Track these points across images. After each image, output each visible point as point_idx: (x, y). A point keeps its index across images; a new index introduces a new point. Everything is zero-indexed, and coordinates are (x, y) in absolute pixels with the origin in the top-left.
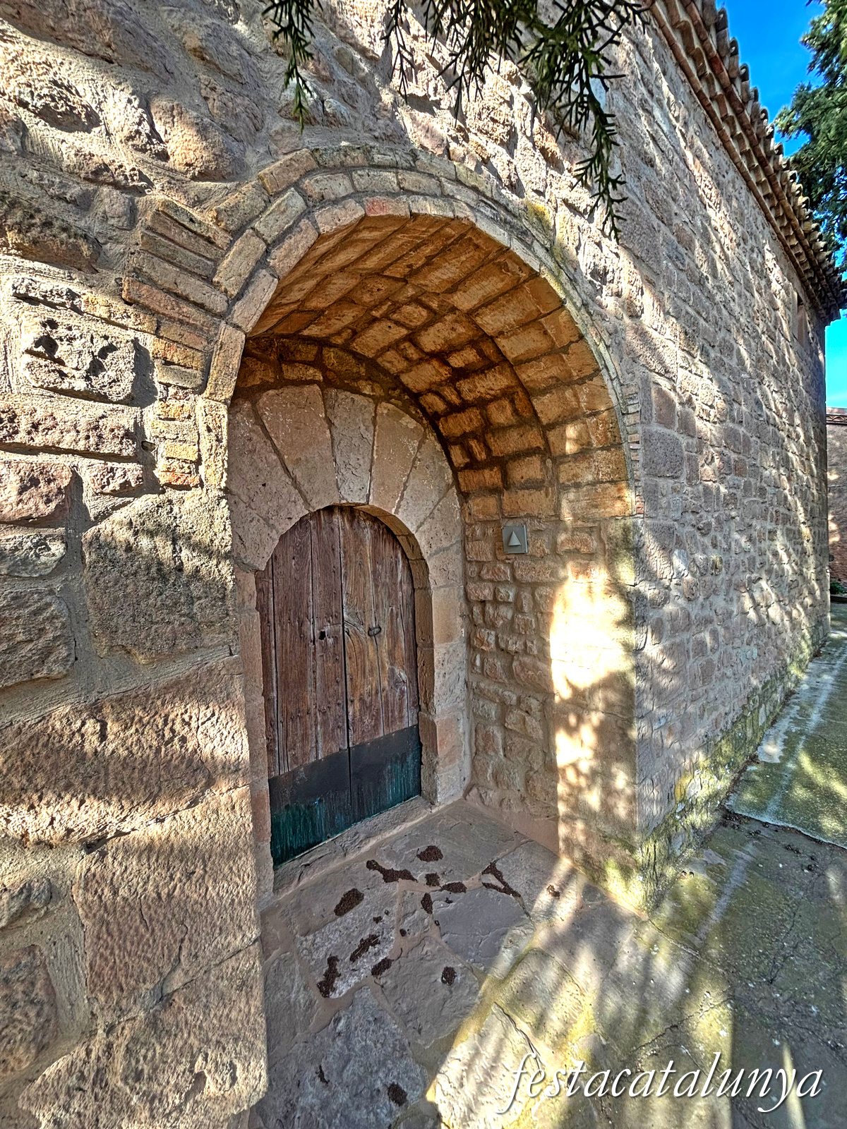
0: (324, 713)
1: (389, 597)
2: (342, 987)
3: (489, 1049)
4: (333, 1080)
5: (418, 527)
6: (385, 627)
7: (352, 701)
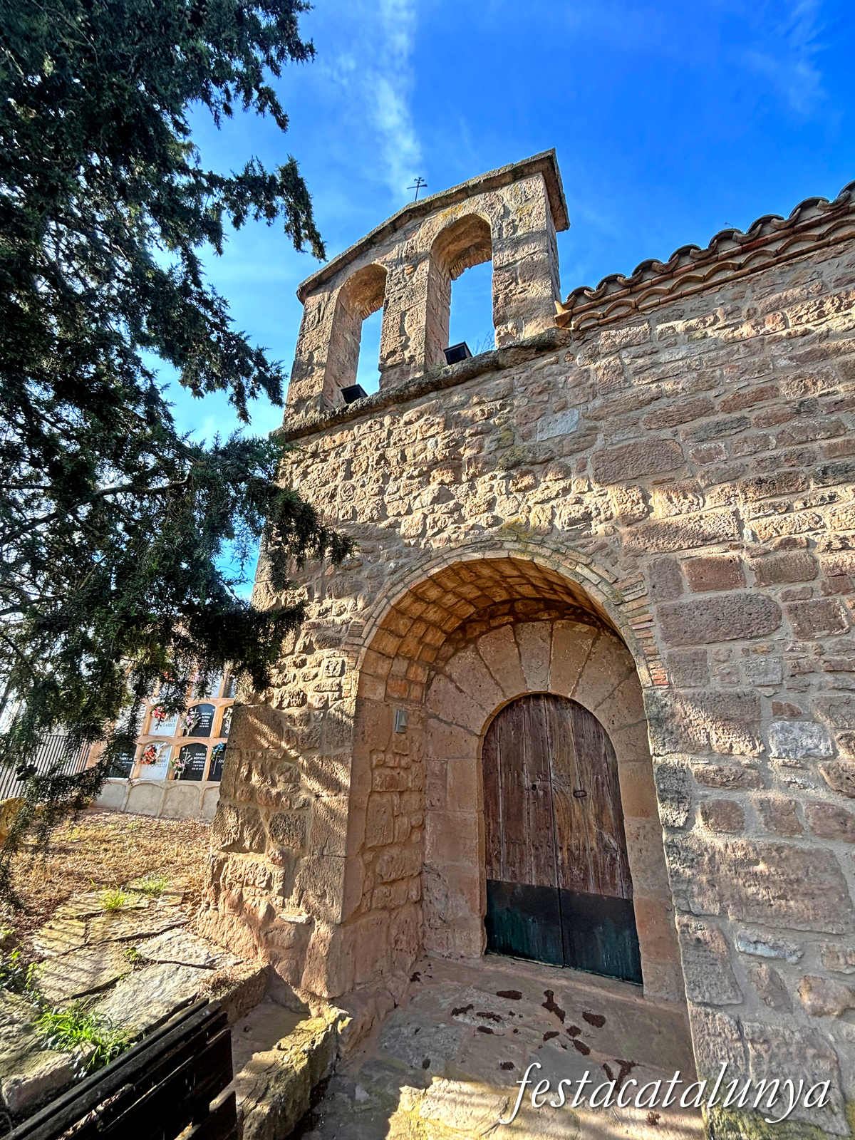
0: (537, 849)
1: (593, 767)
2: (460, 1018)
3: (475, 1100)
4: (418, 1036)
5: (597, 706)
6: (590, 792)
7: (561, 848)
